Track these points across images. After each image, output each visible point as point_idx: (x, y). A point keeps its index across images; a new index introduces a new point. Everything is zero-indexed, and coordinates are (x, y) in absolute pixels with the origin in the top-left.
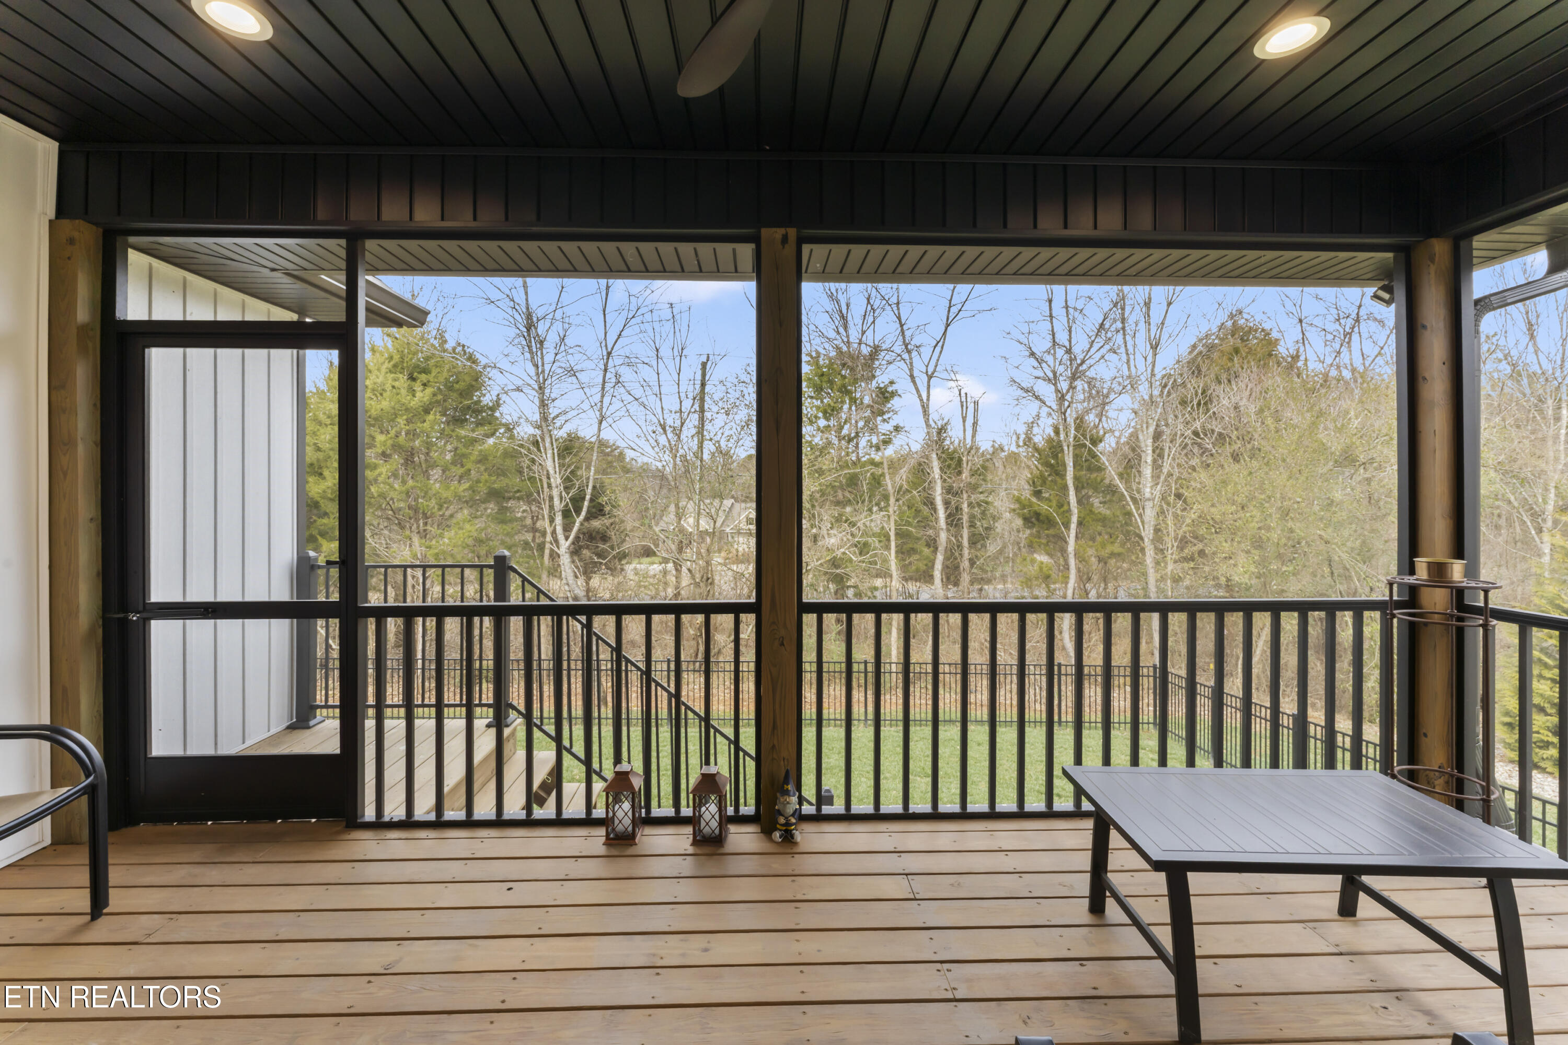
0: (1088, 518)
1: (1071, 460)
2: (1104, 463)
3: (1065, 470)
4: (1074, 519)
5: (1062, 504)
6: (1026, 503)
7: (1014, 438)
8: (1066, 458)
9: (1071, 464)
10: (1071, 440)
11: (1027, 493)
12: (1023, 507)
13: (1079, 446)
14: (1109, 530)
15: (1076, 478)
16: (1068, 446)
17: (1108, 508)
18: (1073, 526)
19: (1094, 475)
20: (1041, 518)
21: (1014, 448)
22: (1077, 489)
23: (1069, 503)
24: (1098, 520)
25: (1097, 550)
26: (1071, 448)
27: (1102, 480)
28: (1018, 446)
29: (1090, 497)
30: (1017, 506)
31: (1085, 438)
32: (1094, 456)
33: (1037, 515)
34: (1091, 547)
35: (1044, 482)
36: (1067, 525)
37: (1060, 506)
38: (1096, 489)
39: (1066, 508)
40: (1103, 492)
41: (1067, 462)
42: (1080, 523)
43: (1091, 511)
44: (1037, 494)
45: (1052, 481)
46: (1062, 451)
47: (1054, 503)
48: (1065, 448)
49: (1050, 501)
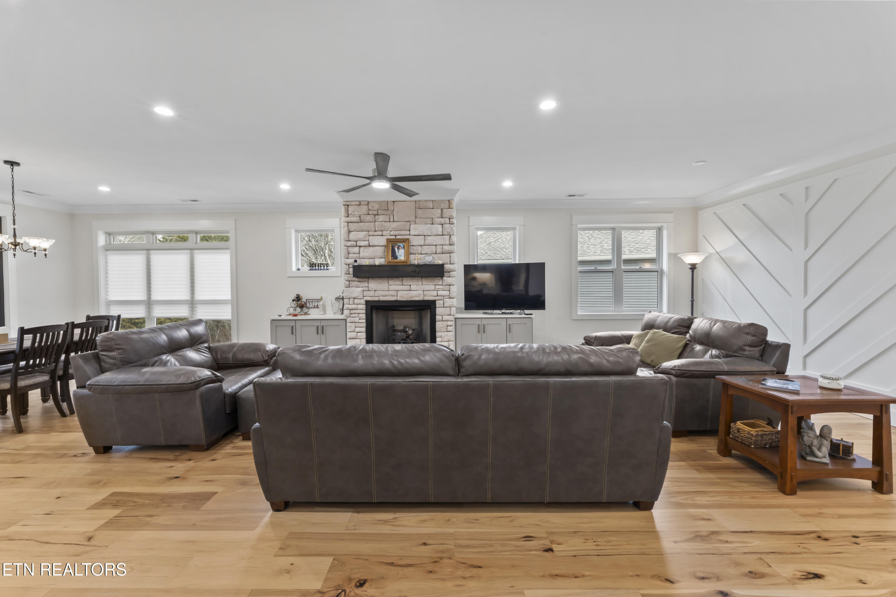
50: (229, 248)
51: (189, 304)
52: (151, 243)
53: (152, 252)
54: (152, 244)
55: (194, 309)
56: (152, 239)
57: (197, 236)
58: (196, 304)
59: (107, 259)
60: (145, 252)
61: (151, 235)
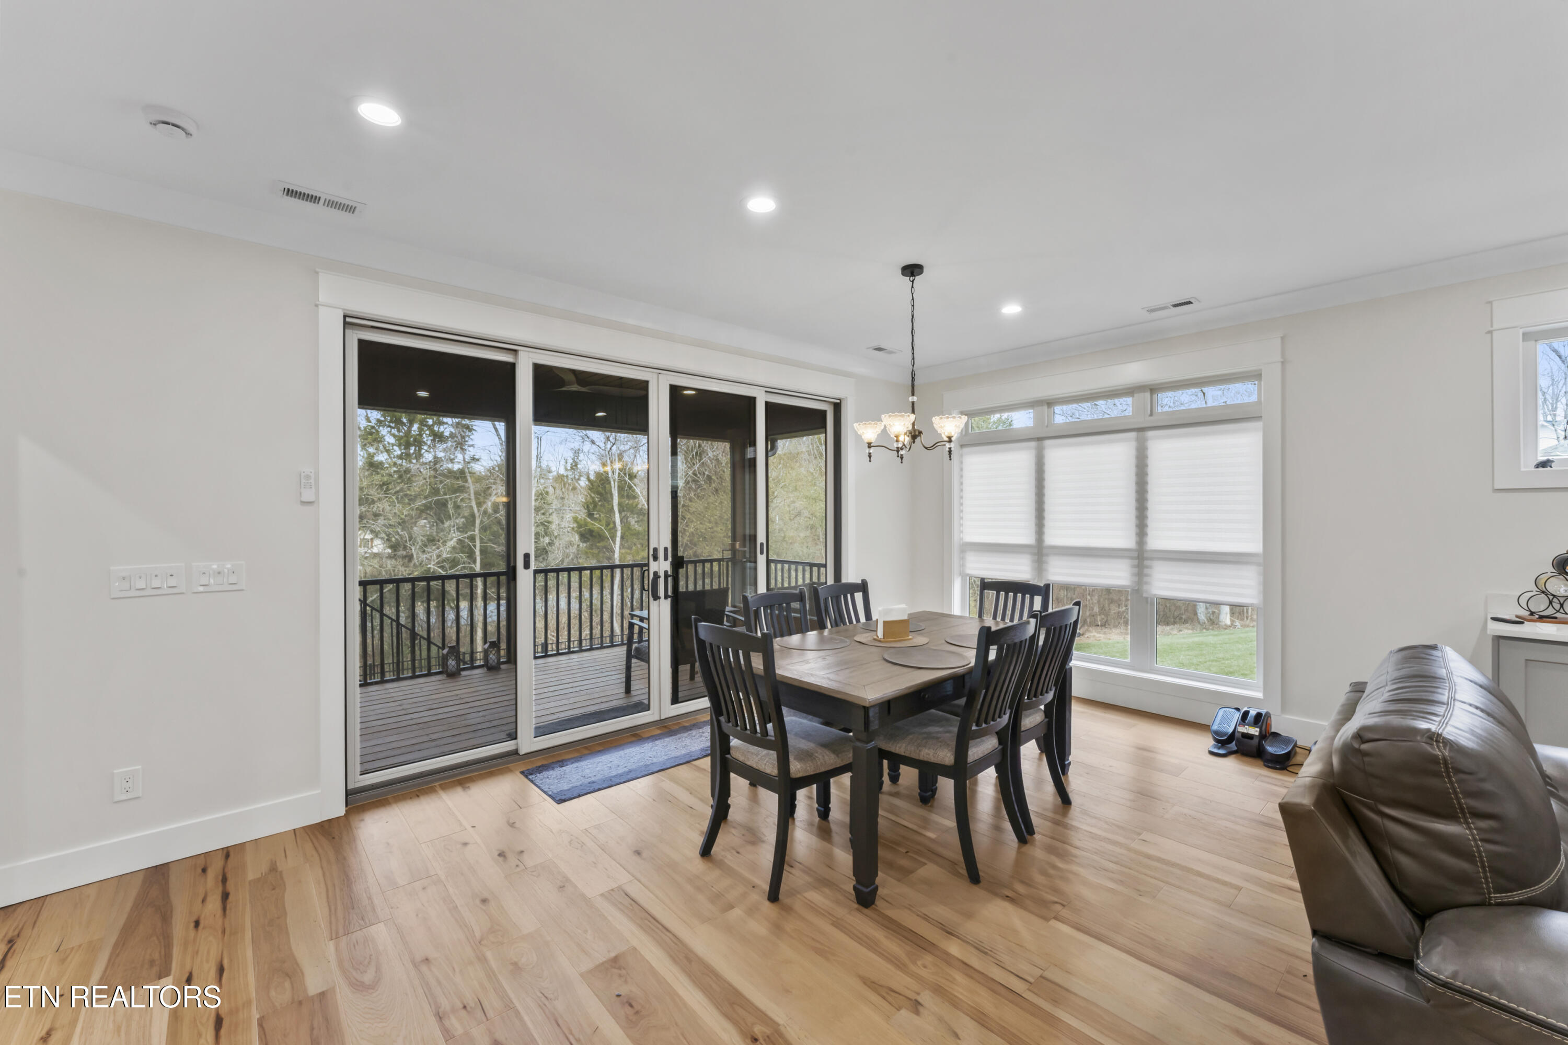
0: (627, 533)
1: (617, 492)
2: (637, 493)
3: (612, 499)
4: (619, 534)
5: (610, 524)
6: (582, 522)
7: (563, 462)
8: (613, 490)
9: (617, 495)
10: (616, 477)
11: (582, 515)
12: (580, 526)
13: (621, 480)
14: (641, 541)
15: (620, 504)
16: (614, 481)
17: (641, 526)
18: (618, 539)
19: (631, 502)
20: (594, 534)
21: (562, 471)
22: (620, 512)
23: (614, 523)
24: (634, 535)
25: (633, 556)
26: (616, 483)
27: (637, 505)
28: (566, 469)
29: (628, 517)
30: (575, 525)
31: (625, 474)
32: (630, 487)
33: (591, 532)
34: (629, 554)
35: (595, 505)
36: (613, 538)
37: (608, 525)
38: (632, 512)
39: (612, 525)
40: (637, 514)
41: (613, 492)
42: (622, 538)
43: (629, 528)
44: (590, 515)
45: (601, 506)
46: (610, 483)
47: (604, 522)
48: (612, 483)
49: (600, 521)
50: (1261, 417)
51: (1132, 558)
52: (1046, 424)
53: (1048, 443)
54: (1047, 426)
55: (1146, 571)
56: (1048, 416)
57: (1154, 396)
58: (1152, 559)
59: (962, 463)
60: (1033, 444)
61: (1045, 407)
